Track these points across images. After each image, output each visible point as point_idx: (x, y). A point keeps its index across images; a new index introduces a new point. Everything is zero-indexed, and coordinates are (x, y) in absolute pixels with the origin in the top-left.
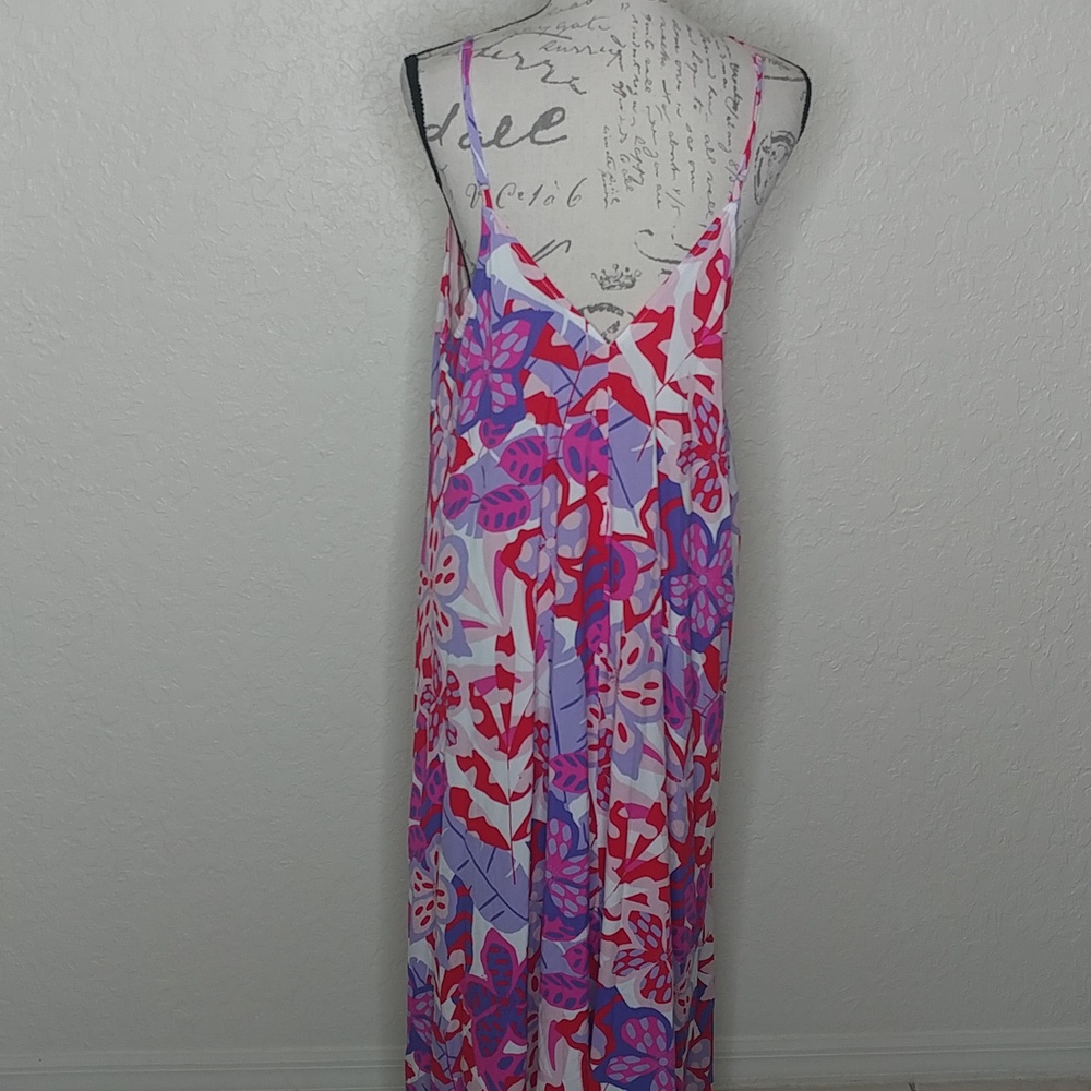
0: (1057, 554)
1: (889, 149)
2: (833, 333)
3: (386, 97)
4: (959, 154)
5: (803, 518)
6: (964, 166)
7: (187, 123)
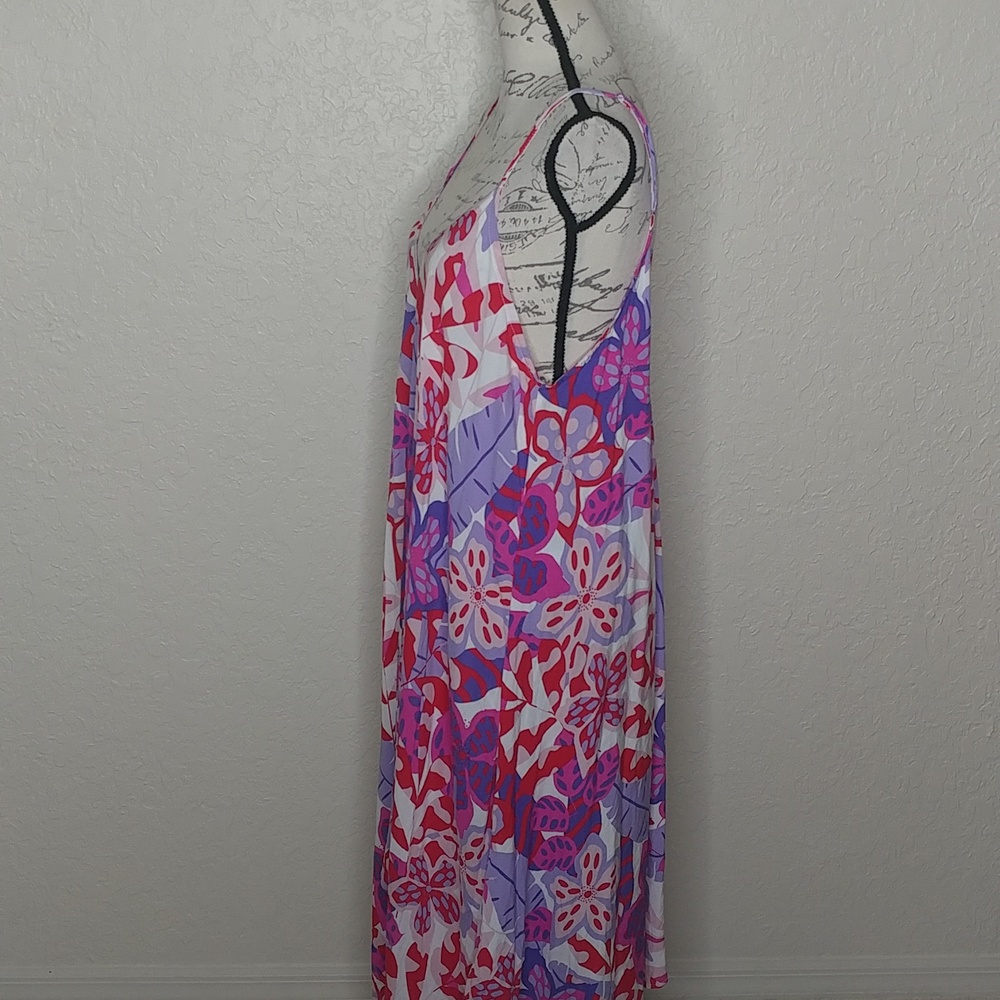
0: (949, 534)
1: (801, 177)
2: (753, 338)
3: (363, 130)
4: (863, 182)
5: (725, 500)
6: (867, 192)
7: (189, 150)
